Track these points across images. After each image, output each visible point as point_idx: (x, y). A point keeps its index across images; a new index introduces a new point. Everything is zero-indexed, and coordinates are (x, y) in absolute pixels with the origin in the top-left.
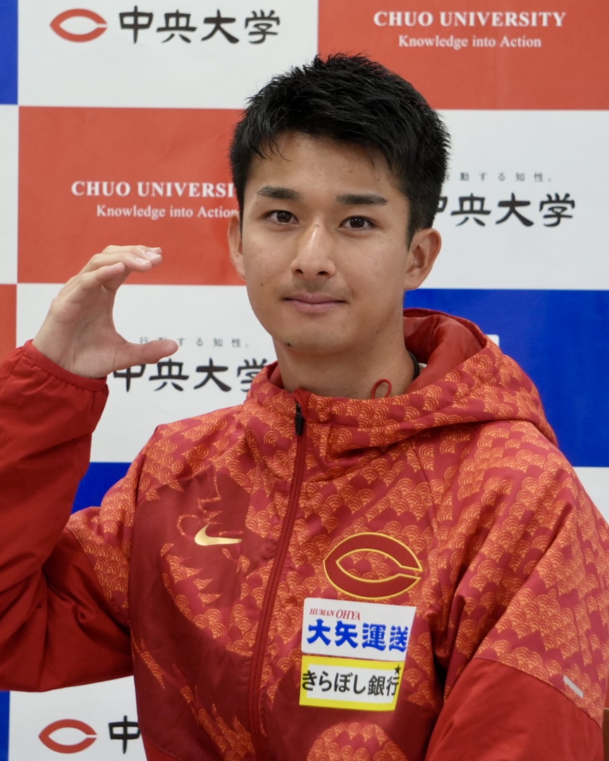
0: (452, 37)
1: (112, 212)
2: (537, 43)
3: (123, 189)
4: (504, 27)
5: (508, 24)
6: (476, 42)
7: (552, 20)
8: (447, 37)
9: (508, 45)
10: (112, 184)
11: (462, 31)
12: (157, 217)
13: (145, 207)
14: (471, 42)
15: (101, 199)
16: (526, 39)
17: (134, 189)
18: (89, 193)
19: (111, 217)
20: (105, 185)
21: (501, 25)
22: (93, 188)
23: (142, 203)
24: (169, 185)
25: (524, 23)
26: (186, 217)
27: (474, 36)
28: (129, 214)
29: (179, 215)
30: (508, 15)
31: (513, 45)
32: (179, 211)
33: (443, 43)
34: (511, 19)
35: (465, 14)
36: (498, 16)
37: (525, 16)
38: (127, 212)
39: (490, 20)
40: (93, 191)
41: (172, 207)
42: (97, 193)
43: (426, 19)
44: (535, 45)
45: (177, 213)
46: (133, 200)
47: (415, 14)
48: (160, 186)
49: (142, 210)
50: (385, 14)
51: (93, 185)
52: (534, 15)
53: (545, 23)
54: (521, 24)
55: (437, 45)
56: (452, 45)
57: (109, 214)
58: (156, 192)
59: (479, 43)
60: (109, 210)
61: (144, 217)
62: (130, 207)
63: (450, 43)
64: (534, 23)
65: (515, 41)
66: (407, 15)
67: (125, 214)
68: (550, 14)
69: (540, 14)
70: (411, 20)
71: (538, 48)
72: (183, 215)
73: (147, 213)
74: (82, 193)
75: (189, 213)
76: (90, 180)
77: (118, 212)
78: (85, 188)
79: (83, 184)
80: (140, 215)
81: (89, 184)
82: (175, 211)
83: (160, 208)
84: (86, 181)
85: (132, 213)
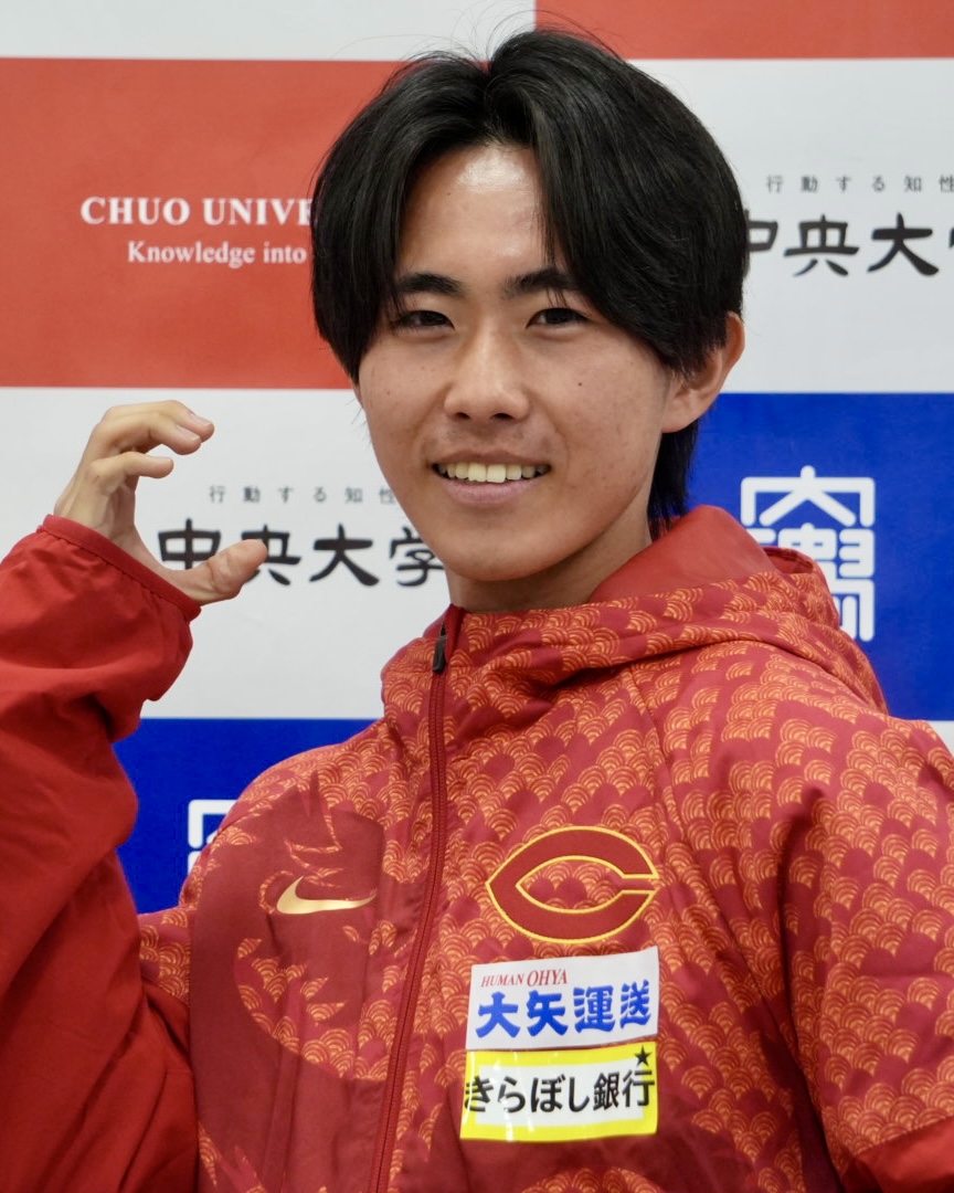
1: (156, 255)
3: (176, 211)
10: (157, 201)
12: (240, 262)
13: (217, 246)
15: (135, 230)
17: (197, 210)
18: (114, 219)
19: (153, 264)
20: (143, 203)
22: (121, 210)
23: (212, 237)
24: (262, 204)
26: (293, 263)
28: (188, 258)
29: (281, 259)
32: (280, 251)
38: (184, 255)
40: (121, 216)
41: (267, 244)
42: (128, 219)
45: (278, 255)
46: (195, 231)
48: (244, 205)
49: (212, 251)
51: (121, 205)
57: (150, 258)
58: (238, 217)
60: (150, 251)
61: (215, 263)
62: (189, 244)
67: (181, 258)
72: (288, 260)
73: (222, 255)
74: (100, 220)
75: (299, 256)
76: (115, 195)
77: (168, 255)
78: (106, 211)
79: (102, 202)
80: (208, 260)
81: (114, 202)
82: (274, 251)
83: (244, 247)
84: (107, 196)
85: (194, 256)
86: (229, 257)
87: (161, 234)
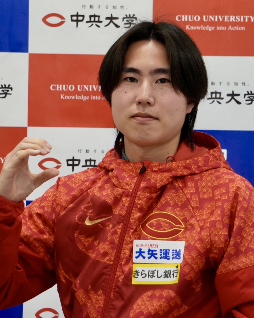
0: (208, 26)
1: (67, 97)
2: (243, 28)
3: (72, 88)
4: (230, 22)
5: (231, 20)
6: (218, 28)
7: (249, 19)
8: (206, 26)
9: (231, 29)
10: (67, 86)
11: (212, 24)
12: (86, 99)
13: (81, 95)
14: (216, 28)
15: (62, 92)
16: (239, 27)
17: (76, 88)
18: (58, 89)
19: (66, 99)
20: (64, 86)
21: (228, 21)
22: (59, 87)
23: (79, 94)
24: (91, 86)
25: (238, 20)
26: (97, 100)
27: (217, 26)
28: (74, 98)
29: (95, 99)
30: (231, 17)
31: (233, 29)
32: (95, 97)
33: (204, 28)
34: (232, 19)
35: (213, 16)
36: (227, 17)
37: (238, 17)
38: (73, 97)
39: (224, 19)
40: (59, 89)
41: (92, 95)
42: (61, 89)
43: (197, 18)
44: (243, 30)
45: (94, 98)
46: (75, 92)
47: (193, 16)
48: (87, 87)
49: (79, 97)
50: (181, 16)
51: (59, 86)
52: (242, 17)
53: (247, 20)
54: (237, 21)
55: (202, 29)
56: (208, 29)
57: (66, 98)
58: (85, 89)
59: (219, 28)
60: (66, 97)
61: (80, 99)
62: (74, 95)
63: (207, 28)
64: (242, 20)
65: (234, 27)
66: (190, 17)
67: (72, 98)
68: (249, 17)
69: (245, 17)
70: (191, 19)
71: (244, 31)
72: (96, 99)
73: (82, 98)
74: (55, 90)
75: (99, 98)
76: (58, 84)
77: (69, 97)
78: (56, 88)
79: (55, 86)
80: (78, 99)
81: (58, 86)
82: (93, 97)
83: (86, 96)
84: (56, 84)
85: (75, 98)
86: (83, 98)
87: (68, 93)
